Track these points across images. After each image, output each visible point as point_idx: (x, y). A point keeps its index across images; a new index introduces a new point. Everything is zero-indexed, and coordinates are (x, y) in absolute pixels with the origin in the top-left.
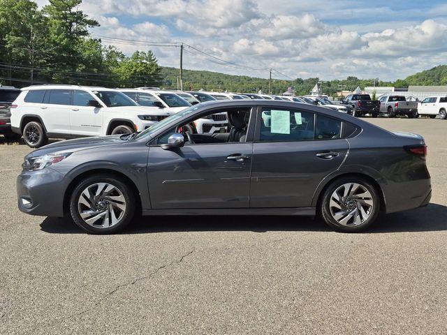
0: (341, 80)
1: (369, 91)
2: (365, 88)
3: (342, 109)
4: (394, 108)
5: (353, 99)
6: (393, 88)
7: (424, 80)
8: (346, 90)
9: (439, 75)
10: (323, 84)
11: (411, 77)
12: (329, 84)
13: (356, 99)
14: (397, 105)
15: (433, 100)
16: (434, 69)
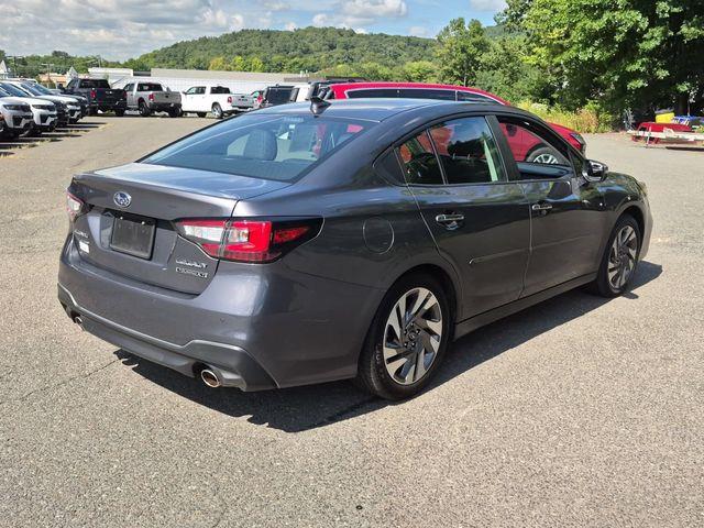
0: (42, 56)
1: (96, 73)
2: (90, 70)
3: (71, 104)
4: (148, 102)
5: (81, 87)
6: (131, 71)
7: (164, 60)
8: (52, 71)
9: (184, 56)
10: (16, 60)
11: (146, 56)
12: (23, 61)
13: (85, 87)
14: (151, 97)
15: (201, 91)
16: (176, 45)
